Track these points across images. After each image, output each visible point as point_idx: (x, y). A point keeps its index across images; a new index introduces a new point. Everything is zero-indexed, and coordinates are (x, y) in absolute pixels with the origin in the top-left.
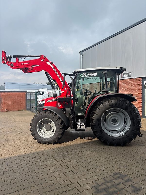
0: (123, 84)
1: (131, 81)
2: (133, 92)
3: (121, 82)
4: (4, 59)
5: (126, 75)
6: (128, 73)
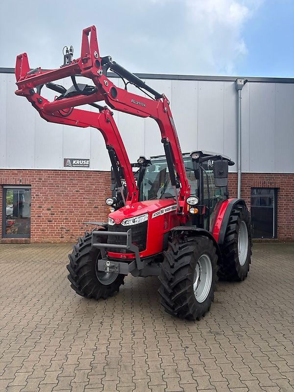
1: (90, 175)
3: (65, 175)
4: (97, 61)
5: (78, 162)
6: (82, 160)
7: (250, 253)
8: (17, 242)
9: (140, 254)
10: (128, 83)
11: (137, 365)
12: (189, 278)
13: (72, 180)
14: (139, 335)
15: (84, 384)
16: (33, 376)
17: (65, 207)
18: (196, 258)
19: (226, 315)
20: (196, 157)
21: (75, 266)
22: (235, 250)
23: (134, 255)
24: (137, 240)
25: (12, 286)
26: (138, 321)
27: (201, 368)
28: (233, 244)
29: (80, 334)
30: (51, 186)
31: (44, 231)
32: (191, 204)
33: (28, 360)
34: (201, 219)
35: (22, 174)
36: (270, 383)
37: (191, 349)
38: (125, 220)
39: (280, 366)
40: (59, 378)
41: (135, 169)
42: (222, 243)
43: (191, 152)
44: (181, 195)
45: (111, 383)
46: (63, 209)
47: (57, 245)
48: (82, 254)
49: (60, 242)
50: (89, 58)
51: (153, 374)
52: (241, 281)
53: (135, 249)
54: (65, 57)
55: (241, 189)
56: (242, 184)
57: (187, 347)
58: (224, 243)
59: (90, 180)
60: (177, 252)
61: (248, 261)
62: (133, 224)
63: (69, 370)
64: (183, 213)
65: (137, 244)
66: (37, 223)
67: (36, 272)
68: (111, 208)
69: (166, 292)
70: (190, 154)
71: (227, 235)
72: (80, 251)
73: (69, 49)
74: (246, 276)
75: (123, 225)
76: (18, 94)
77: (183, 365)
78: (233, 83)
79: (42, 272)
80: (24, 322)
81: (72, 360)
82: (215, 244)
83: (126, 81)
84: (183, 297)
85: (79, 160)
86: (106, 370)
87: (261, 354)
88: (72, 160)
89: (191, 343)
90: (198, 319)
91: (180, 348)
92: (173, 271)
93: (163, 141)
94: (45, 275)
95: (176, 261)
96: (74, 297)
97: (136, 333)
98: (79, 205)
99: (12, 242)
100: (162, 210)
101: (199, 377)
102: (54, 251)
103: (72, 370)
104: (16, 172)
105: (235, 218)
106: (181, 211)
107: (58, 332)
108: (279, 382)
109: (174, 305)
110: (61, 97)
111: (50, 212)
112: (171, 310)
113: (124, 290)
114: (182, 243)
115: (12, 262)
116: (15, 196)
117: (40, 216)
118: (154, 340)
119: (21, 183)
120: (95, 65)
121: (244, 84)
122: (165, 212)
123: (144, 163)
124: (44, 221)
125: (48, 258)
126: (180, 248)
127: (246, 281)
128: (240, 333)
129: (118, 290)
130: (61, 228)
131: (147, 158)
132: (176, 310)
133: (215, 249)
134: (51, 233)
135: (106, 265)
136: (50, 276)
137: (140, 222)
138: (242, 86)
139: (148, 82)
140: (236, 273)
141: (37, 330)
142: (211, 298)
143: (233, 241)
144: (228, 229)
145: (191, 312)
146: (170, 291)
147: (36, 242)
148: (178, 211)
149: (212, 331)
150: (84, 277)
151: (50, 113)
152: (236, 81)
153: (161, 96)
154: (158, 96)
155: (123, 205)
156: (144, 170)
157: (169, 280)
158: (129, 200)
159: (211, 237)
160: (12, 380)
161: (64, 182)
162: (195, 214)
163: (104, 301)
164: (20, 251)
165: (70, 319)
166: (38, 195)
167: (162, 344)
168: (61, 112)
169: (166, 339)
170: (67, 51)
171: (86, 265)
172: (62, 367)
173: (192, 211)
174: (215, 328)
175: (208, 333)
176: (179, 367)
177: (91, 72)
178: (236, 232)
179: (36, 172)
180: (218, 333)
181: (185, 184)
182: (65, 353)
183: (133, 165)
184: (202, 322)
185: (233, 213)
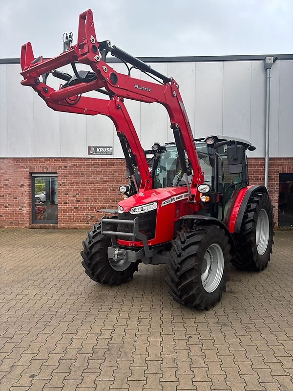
0: (95, 167)
1: (113, 163)
2: (118, 183)
3: (89, 163)
4: (94, 46)
5: (101, 149)
6: (105, 147)
7: (271, 242)
8: (45, 228)
9: (149, 243)
10: (132, 67)
11: (137, 352)
12: (196, 268)
13: (96, 167)
14: (145, 322)
15: (83, 368)
16: (37, 358)
17: (90, 194)
18: (204, 247)
19: (237, 306)
20: (211, 142)
21: (88, 252)
22: (252, 239)
23: (142, 244)
24: (145, 229)
25: (34, 269)
26: (146, 308)
27: (201, 360)
28: (250, 233)
29: (88, 319)
30: (76, 174)
31: (70, 217)
32: (202, 191)
33: (36, 341)
34: (215, 206)
35: (48, 162)
36: (271, 379)
37: (195, 339)
38: (133, 208)
39: (284, 362)
40: (61, 361)
41: (150, 156)
42: (239, 232)
43: (205, 137)
44: (193, 182)
45: (109, 368)
46: (88, 197)
47: (83, 230)
48: (94, 241)
49: (86, 228)
50: (85, 44)
51: (152, 362)
52: (259, 271)
53: (143, 237)
54: (65, 44)
55: (268, 174)
56: (269, 170)
57: (191, 337)
58: (240, 231)
59: (113, 168)
60: (185, 241)
61: (269, 250)
62: (142, 212)
63: (72, 353)
64: (195, 201)
65: (145, 232)
66: (64, 210)
67: (59, 257)
68: (125, 196)
69: (172, 280)
70: (205, 139)
71: (244, 224)
72: (93, 238)
73: (68, 36)
74: (266, 266)
75: (132, 213)
76: (23, 84)
77: (183, 356)
78: (262, 61)
79: (64, 257)
80: (39, 305)
81: (76, 343)
82: (227, 233)
83: (130, 66)
84: (190, 286)
85: (103, 147)
86: (106, 356)
87: (266, 348)
88: (95, 148)
89: (196, 333)
90: (207, 309)
91: (184, 337)
92: (180, 260)
93: (173, 127)
94: (66, 261)
95: (184, 249)
96: (89, 282)
97: (142, 320)
98: (102, 192)
99: (41, 228)
100: (173, 198)
101: (196, 369)
102: (78, 236)
103: (74, 353)
104: (43, 160)
105: (253, 206)
106: (193, 199)
107: (68, 316)
108: (281, 379)
109: (180, 295)
110: (66, 85)
111: (75, 199)
112: (179, 299)
113: (138, 277)
114: (191, 232)
115: (38, 246)
116: (48, 183)
117: (66, 203)
118: (158, 328)
119: (48, 171)
120: (92, 51)
121: (274, 61)
122: (176, 200)
123: (159, 150)
124: (70, 208)
125: (72, 243)
126: (188, 237)
127: (265, 271)
128: (249, 325)
129: (132, 276)
130: (86, 214)
131: (162, 145)
132: (183, 299)
133: (227, 238)
134: (78, 219)
135: (114, 252)
136: (71, 262)
137: (149, 210)
138: (271, 64)
139: (153, 66)
140: (254, 263)
141: (50, 313)
142: (222, 287)
143: (251, 230)
144: (246, 217)
145: (197, 302)
146: (177, 280)
147: (63, 228)
148: (190, 199)
149: (219, 322)
150: (97, 264)
151: (57, 102)
152: (264, 60)
153: (169, 80)
154: (166, 80)
155: (136, 193)
156: (159, 157)
157: (176, 269)
158: (143, 187)
159: (222, 226)
160: (17, 360)
161: (88, 169)
162: (206, 203)
163: (117, 287)
164: (48, 236)
165: (82, 303)
166: (64, 183)
167: (166, 333)
168: (68, 100)
169: (171, 328)
170: (67, 38)
171: (97, 252)
172: (65, 351)
173: (204, 199)
174: (223, 319)
175: (215, 323)
176: (179, 357)
177: (87, 58)
178: (254, 221)
179: (61, 160)
180: (225, 324)
181: (198, 170)
182: (71, 336)
183: (147, 152)
184: (211, 313)
185: (251, 201)
